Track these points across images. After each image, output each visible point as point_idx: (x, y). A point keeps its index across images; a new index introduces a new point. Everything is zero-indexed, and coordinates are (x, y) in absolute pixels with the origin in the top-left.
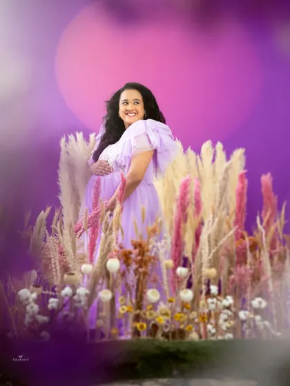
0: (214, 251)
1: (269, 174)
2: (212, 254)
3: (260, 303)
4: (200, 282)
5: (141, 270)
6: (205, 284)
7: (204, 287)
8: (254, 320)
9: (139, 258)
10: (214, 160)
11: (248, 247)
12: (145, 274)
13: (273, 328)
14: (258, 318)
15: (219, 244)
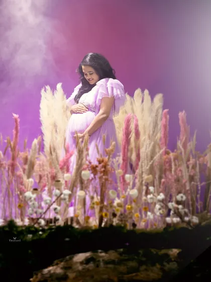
0: (150, 163)
1: (184, 112)
2: (149, 166)
3: (182, 197)
4: (141, 184)
5: (104, 177)
6: (145, 185)
7: (144, 188)
8: (178, 209)
9: (103, 169)
10: (143, 101)
11: (172, 160)
12: (106, 180)
13: (190, 213)
14: (180, 207)
15: (154, 159)
